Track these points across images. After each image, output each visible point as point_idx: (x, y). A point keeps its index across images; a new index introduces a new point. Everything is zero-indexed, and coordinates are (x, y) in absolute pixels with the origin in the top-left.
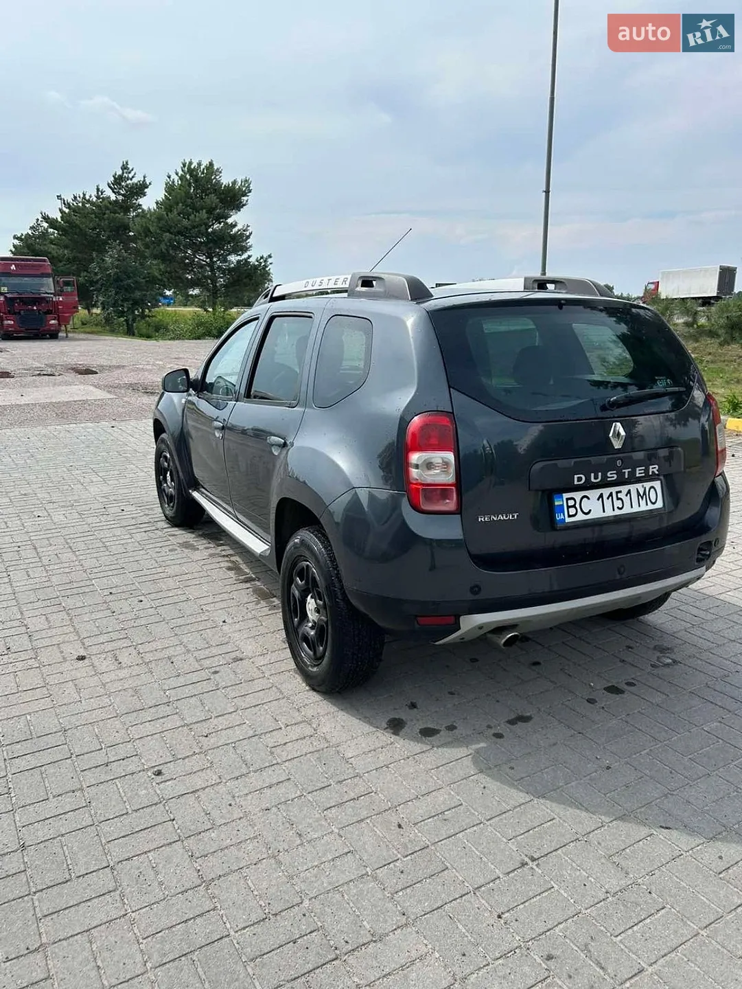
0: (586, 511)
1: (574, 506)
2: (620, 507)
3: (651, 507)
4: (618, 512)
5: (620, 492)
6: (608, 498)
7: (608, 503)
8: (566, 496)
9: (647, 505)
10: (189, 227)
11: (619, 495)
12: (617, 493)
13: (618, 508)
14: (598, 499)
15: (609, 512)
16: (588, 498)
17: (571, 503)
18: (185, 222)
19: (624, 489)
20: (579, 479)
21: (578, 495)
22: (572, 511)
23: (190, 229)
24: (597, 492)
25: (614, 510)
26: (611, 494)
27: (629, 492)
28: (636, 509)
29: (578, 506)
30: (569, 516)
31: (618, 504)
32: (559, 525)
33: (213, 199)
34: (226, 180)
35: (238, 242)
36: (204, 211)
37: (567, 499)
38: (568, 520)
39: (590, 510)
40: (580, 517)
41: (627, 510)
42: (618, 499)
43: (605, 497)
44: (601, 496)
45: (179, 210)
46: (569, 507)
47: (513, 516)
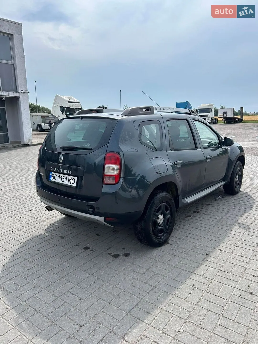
1: (53, 176)
2: (63, 181)
3: (71, 184)
5: (64, 177)
6: (61, 177)
7: (60, 179)
8: (53, 173)
12: (63, 176)
15: (60, 182)
16: (57, 176)
17: (53, 175)
19: (65, 176)
20: (52, 169)
21: (55, 174)
22: (53, 178)
26: (62, 176)
27: (66, 177)
28: (67, 183)
29: (54, 177)
30: (52, 179)
31: (63, 180)
32: (49, 180)
38: (52, 180)
39: (56, 179)
40: (54, 180)
41: (64, 183)
42: (63, 178)
43: (60, 177)
44: (59, 176)
47: (43, 175)
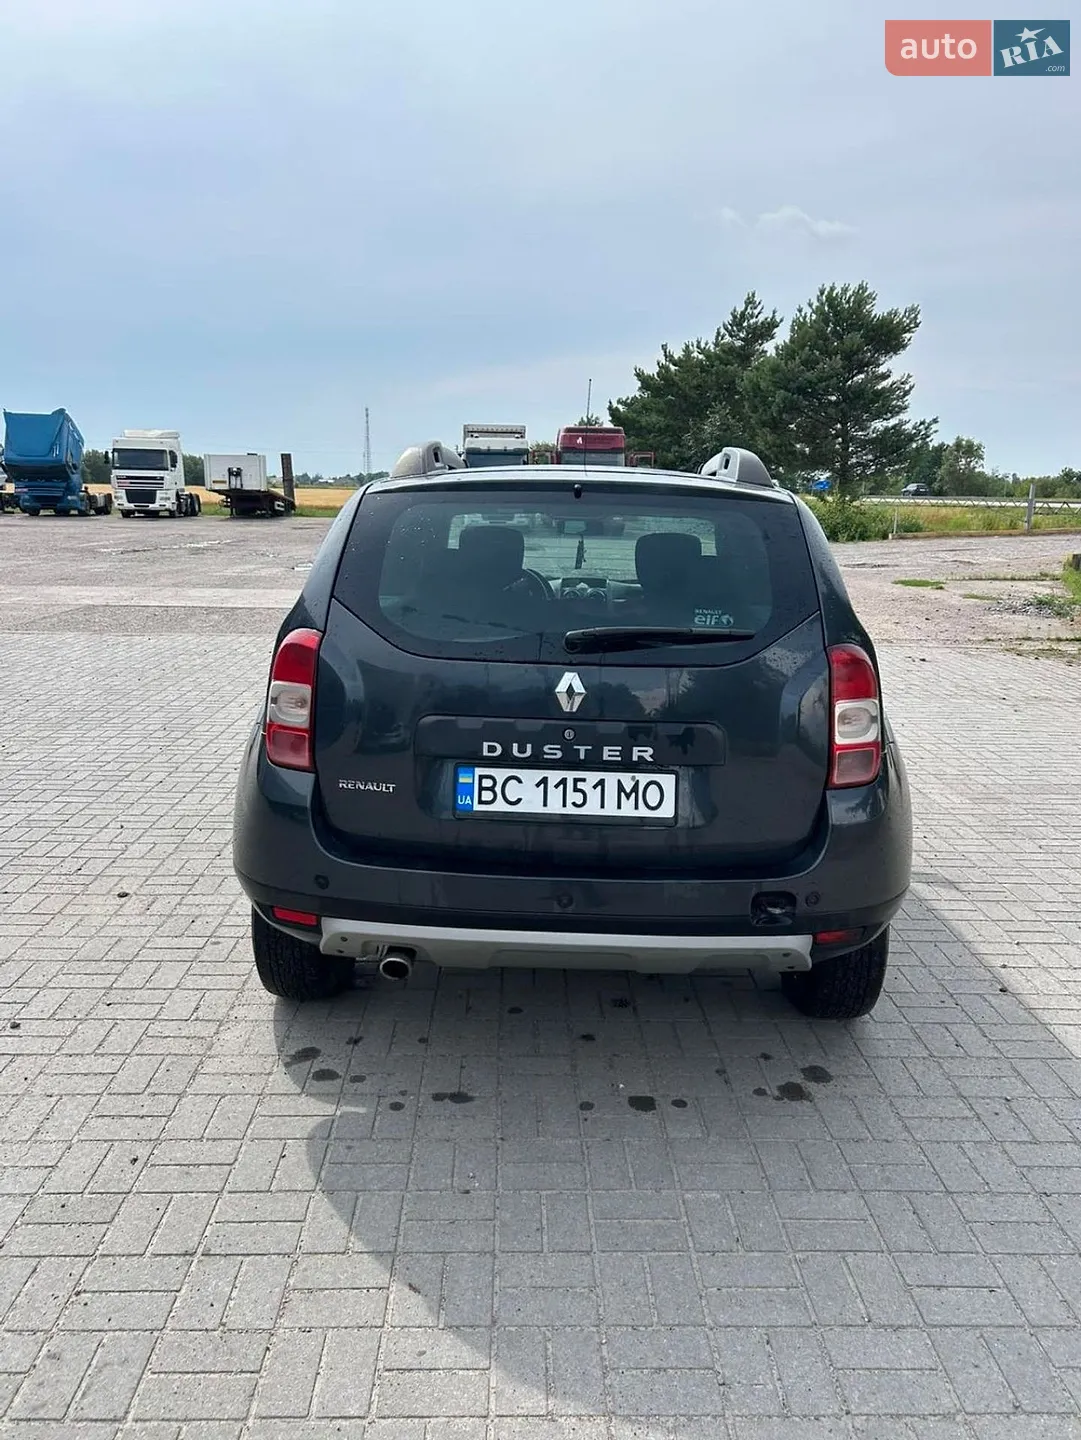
0: (513, 800)
1: (492, 789)
2: (580, 802)
3: (643, 812)
4: (571, 810)
5: (584, 780)
6: (557, 786)
7: (555, 795)
8: (479, 771)
9: (636, 808)
10: (815, 380)
11: (580, 785)
12: (576, 781)
13: (574, 804)
14: (538, 785)
15: (555, 807)
16: (520, 781)
17: (487, 783)
18: (808, 375)
19: (593, 777)
20: (492, 749)
21: (501, 774)
22: (487, 795)
23: (816, 384)
24: (539, 774)
25: (564, 805)
26: (563, 782)
27: (601, 783)
28: (611, 810)
29: (498, 789)
30: (481, 802)
31: (574, 797)
32: (461, 813)
33: (855, 338)
34: (879, 310)
35: (886, 401)
36: (839, 356)
37: (481, 777)
38: (477, 807)
39: (519, 800)
40: (500, 806)
41: (592, 808)
42: (576, 790)
43: (551, 784)
44: (544, 781)
45: (803, 358)
46: (481, 789)
47: (387, 788)
